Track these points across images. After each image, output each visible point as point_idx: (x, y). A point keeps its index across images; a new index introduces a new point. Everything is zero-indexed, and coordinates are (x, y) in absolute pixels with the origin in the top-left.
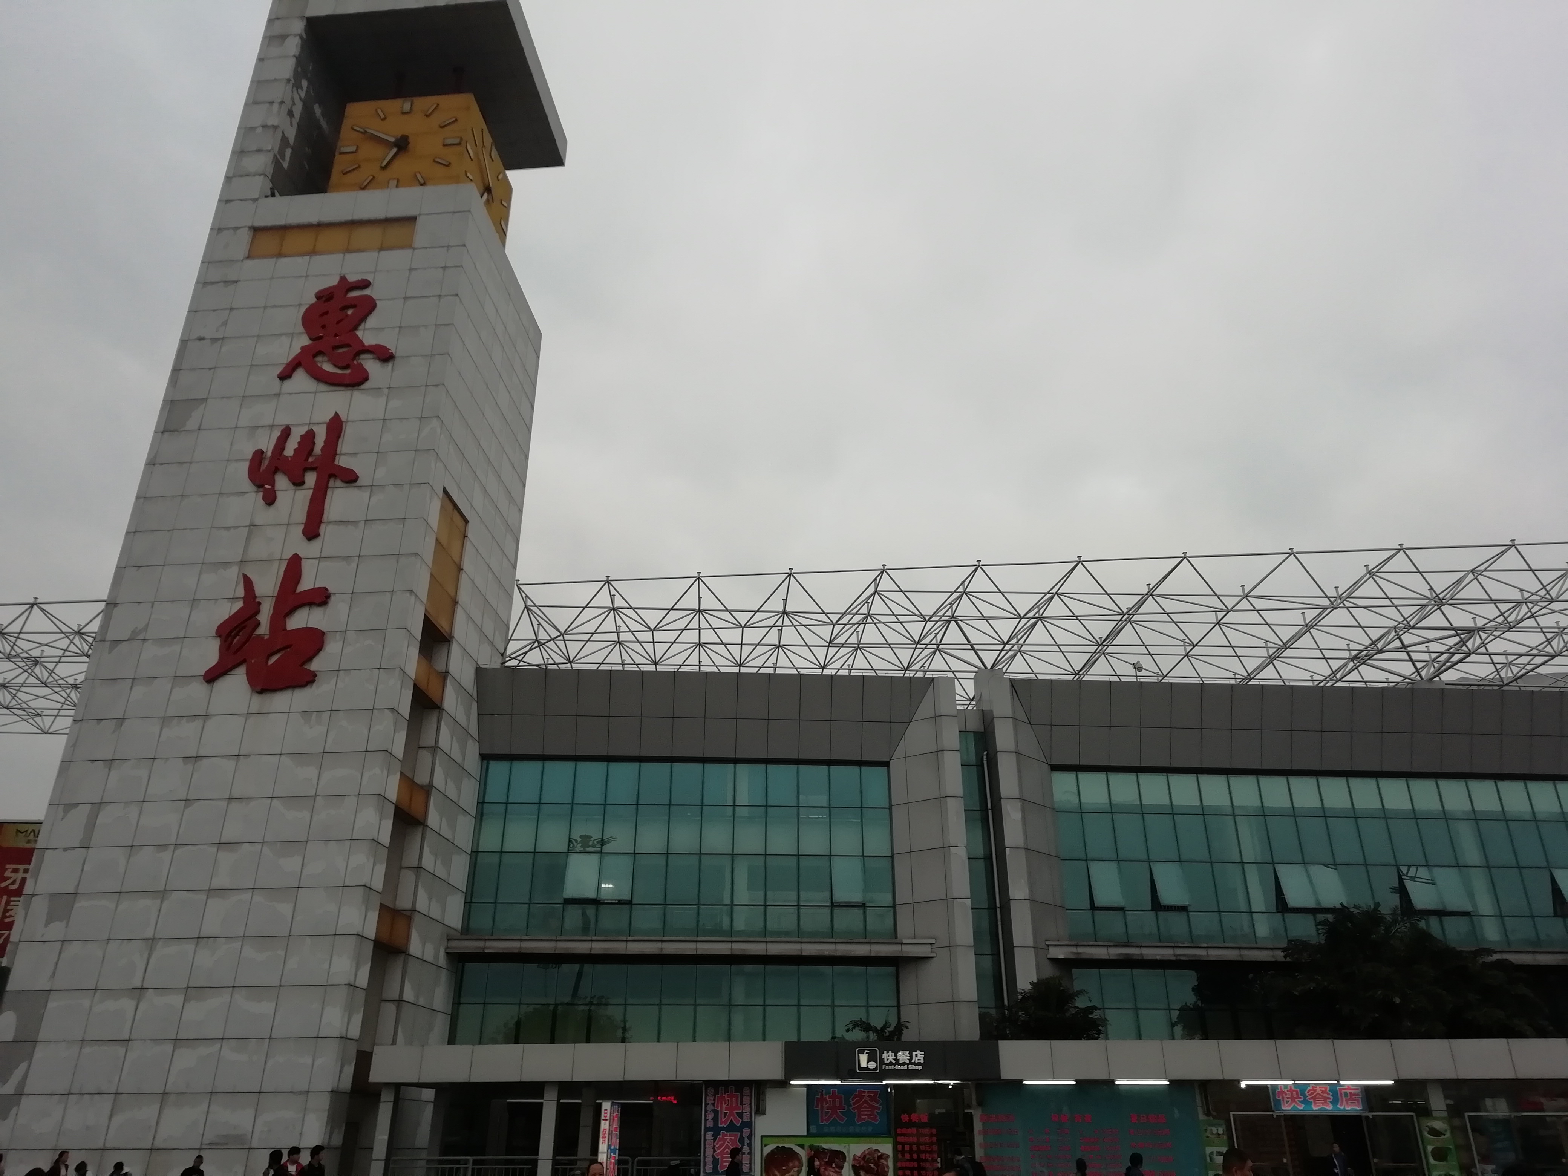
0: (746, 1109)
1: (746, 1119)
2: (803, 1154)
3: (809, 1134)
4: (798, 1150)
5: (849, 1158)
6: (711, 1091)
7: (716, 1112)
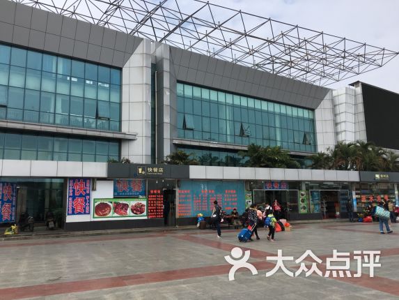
0: (88, 188)
1: (88, 192)
2: (111, 205)
3: (114, 198)
4: (109, 204)
5: (130, 206)
6: (71, 181)
7: (74, 190)
